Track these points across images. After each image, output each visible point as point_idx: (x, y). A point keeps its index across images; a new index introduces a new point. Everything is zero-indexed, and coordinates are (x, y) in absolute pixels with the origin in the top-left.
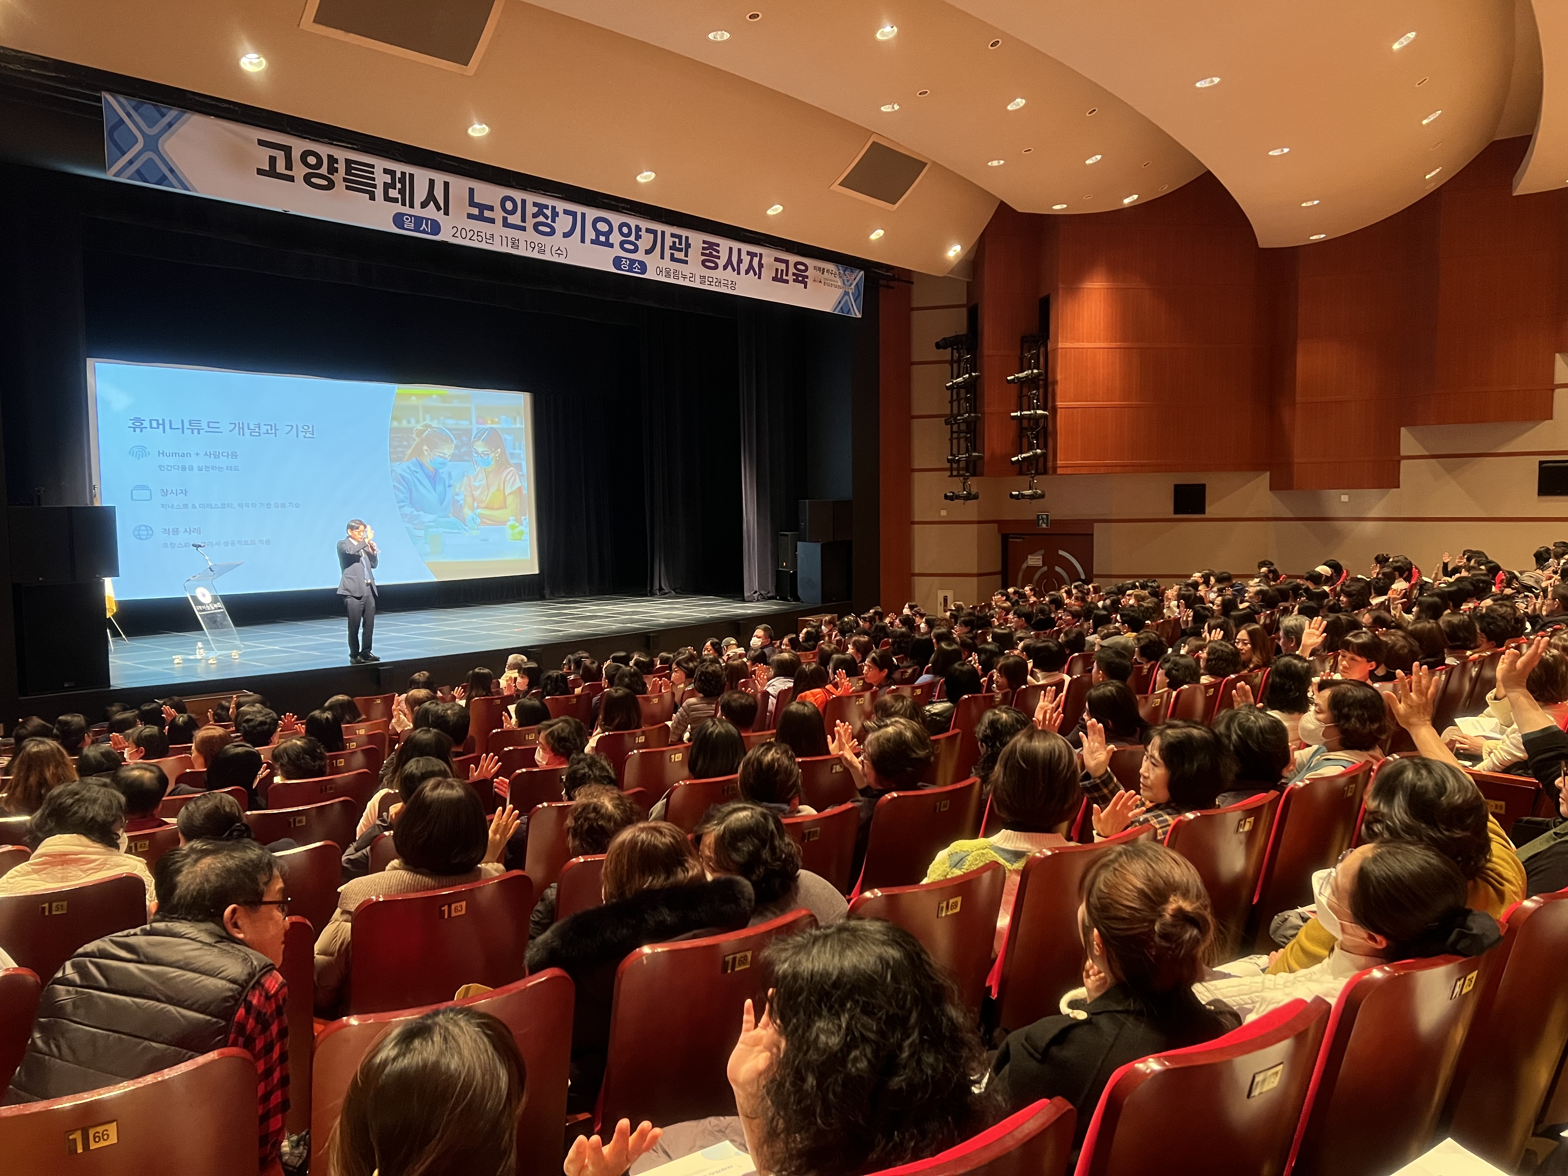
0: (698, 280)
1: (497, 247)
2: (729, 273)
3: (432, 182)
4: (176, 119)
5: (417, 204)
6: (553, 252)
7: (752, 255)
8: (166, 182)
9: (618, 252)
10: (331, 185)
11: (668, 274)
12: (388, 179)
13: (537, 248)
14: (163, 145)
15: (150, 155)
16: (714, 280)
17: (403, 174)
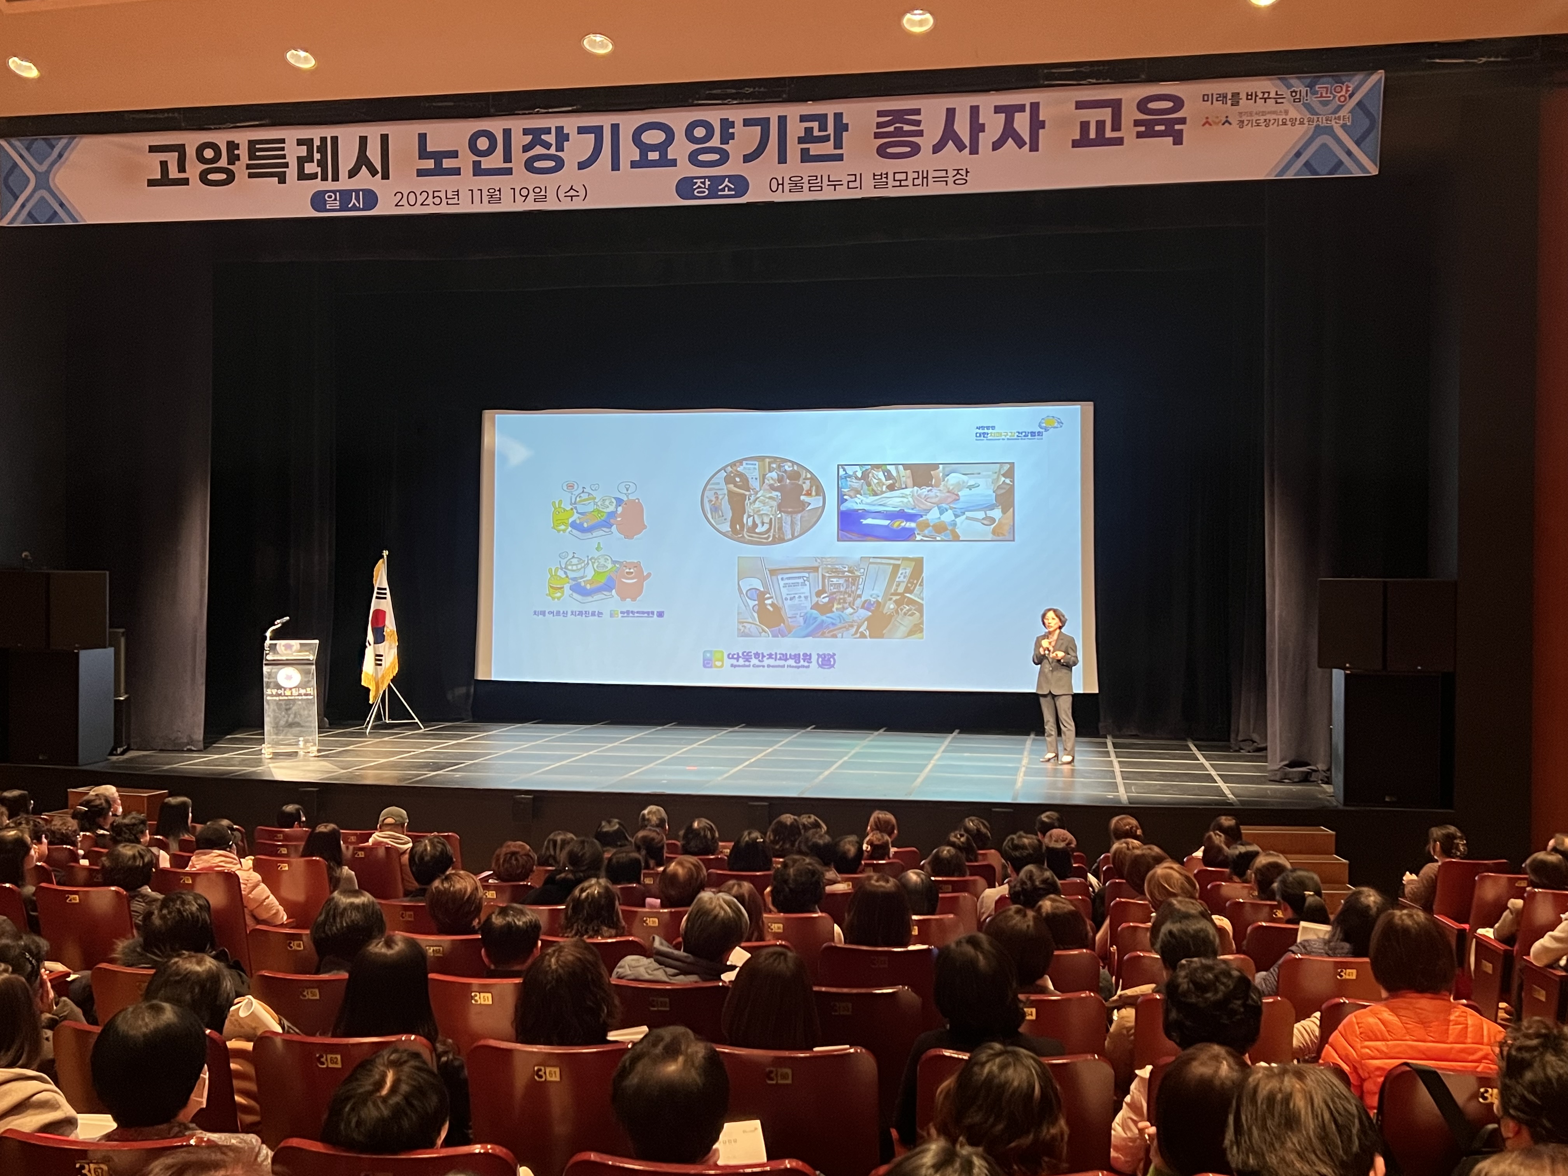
0: (871, 183)
1: (463, 208)
2: (950, 156)
3: (363, 140)
4: (66, 147)
5: (343, 173)
6: (562, 195)
8: (54, 217)
9: (685, 170)
10: (231, 178)
11: (796, 186)
12: (303, 151)
13: (532, 196)
14: (53, 180)
15: (43, 193)
16: (911, 176)
17: (323, 140)
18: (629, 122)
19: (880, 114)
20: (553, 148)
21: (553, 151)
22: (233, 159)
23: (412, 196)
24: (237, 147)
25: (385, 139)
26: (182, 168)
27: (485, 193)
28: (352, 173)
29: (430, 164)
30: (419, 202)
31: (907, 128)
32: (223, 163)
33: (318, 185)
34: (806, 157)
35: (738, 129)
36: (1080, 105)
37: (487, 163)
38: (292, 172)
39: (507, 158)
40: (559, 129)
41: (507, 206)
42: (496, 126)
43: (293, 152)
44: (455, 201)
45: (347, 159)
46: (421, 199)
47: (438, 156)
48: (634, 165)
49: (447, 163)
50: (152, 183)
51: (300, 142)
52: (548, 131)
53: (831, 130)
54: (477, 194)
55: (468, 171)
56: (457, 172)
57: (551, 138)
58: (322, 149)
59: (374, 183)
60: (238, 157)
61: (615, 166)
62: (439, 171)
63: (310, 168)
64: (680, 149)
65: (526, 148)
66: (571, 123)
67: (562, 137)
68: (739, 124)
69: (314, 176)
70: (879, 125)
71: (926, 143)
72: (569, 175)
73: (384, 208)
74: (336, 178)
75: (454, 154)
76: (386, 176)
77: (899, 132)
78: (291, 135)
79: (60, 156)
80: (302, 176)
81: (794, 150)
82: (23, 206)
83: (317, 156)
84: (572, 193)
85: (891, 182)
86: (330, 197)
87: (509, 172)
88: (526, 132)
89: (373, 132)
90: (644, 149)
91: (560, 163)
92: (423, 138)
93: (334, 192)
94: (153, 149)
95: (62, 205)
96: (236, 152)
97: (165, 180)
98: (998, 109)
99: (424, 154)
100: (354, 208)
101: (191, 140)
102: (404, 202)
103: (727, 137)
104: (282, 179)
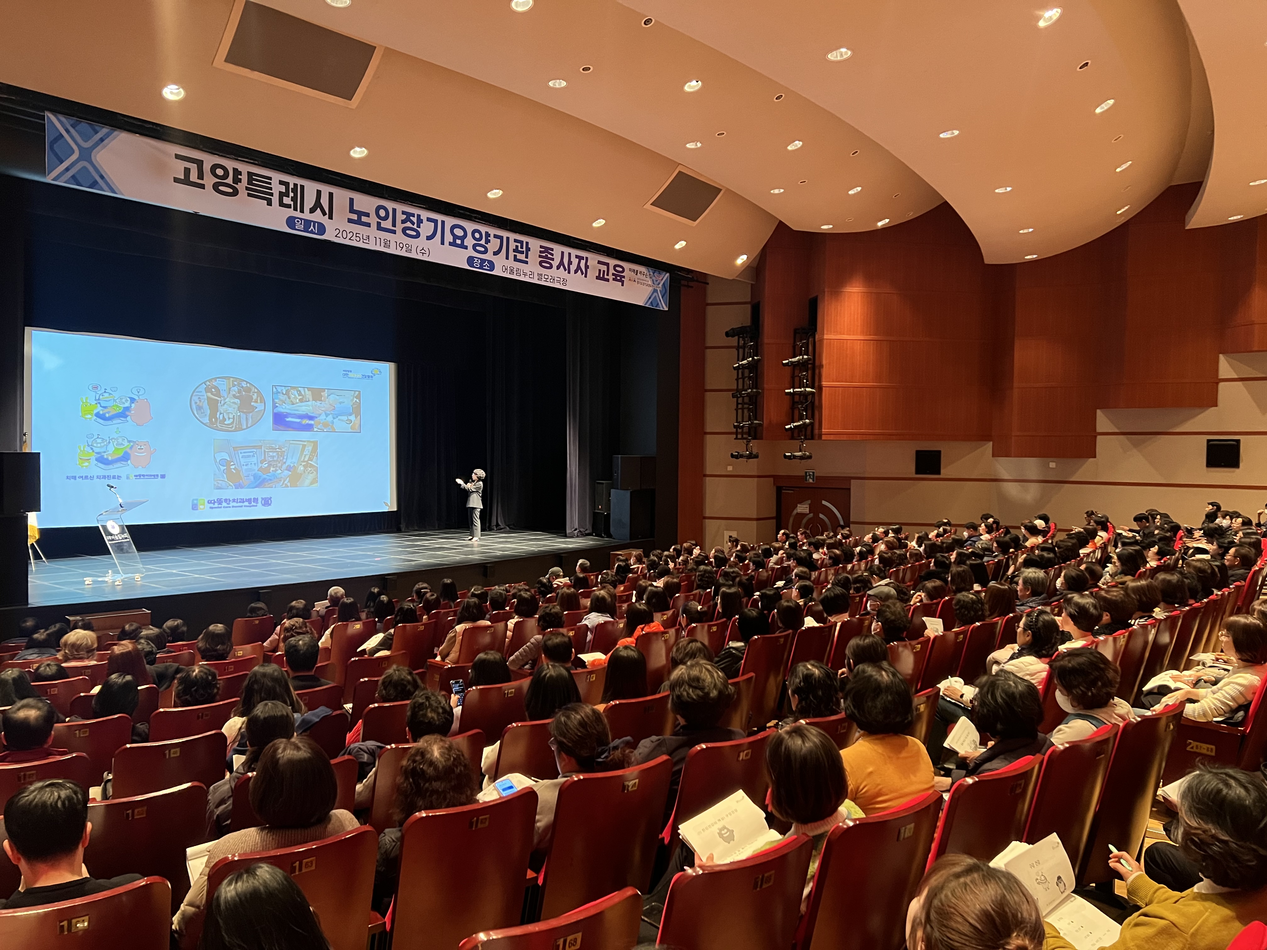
0: (536, 277)
1: (371, 246)
2: (562, 272)
3: (319, 193)
4: (107, 135)
5: (307, 209)
6: (418, 251)
7: (580, 258)
8: (96, 187)
9: (471, 252)
10: (235, 193)
11: (512, 272)
12: (283, 189)
13: (405, 248)
14: (95, 156)
15: (85, 164)
16: (550, 277)
17: (296, 185)
18: (450, 221)
19: (541, 247)
20: (416, 224)
21: (415, 227)
22: (237, 180)
23: (344, 233)
24: (240, 173)
25: (331, 195)
26: (201, 176)
27: (382, 241)
28: (312, 211)
29: (355, 217)
30: (349, 237)
31: (549, 256)
32: (230, 180)
33: (291, 212)
34: (516, 259)
35: (491, 238)
36: (599, 262)
37: (384, 224)
38: (275, 199)
39: (394, 225)
40: (419, 216)
41: (392, 250)
42: (390, 205)
43: (277, 189)
44: (367, 241)
45: (310, 202)
46: (349, 236)
47: (360, 214)
48: (450, 244)
49: (364, 219)
50: (176, 180)
51: (281, 183)
52: (413, 215)
53: (524, 249)
54: (378, 240)
55: (374, 226)
56: (368, 225)
57: (414, 219)
58: (295, 190)
59: (325, 220)
60: (240, 181)
61: (443, 243)
62: (359, 222)
63: (287, 200)
64: (469, 241)
65: (403, 222)
66: (425, 214)
67: (420, 221)
68: (492, 236)
69: (288, 206)
70: (541, 252)
71: (555, 263)
72: (421, 242)
73: (329, 236)
74: (302, 211)
75: (367, 215)
76: (331, 217)
77: (546, 257)
78: (276, 177)
79: (102, 140)
80: (282, 204)
81: (511, 254)
82: (67, 169)
83: (291, 194)
84: (423, 251)
85: (543, 279)
86: (298, 221)
87: (394, 232)
88: (403, 213)
89: (326, 189)
90: (455, 237)
91: (418, 235)
92: (351, 200)
93: (301, 219)
94: (178, 157)
95: (102, 177)
96: (239, 177)
97: (186, 181)
98: (577, 257)
99: (352, 210)
100: (312, 232)
101: (209, 160)
102: (340, 235)
103: (488, 241)
104: (270, 203)
